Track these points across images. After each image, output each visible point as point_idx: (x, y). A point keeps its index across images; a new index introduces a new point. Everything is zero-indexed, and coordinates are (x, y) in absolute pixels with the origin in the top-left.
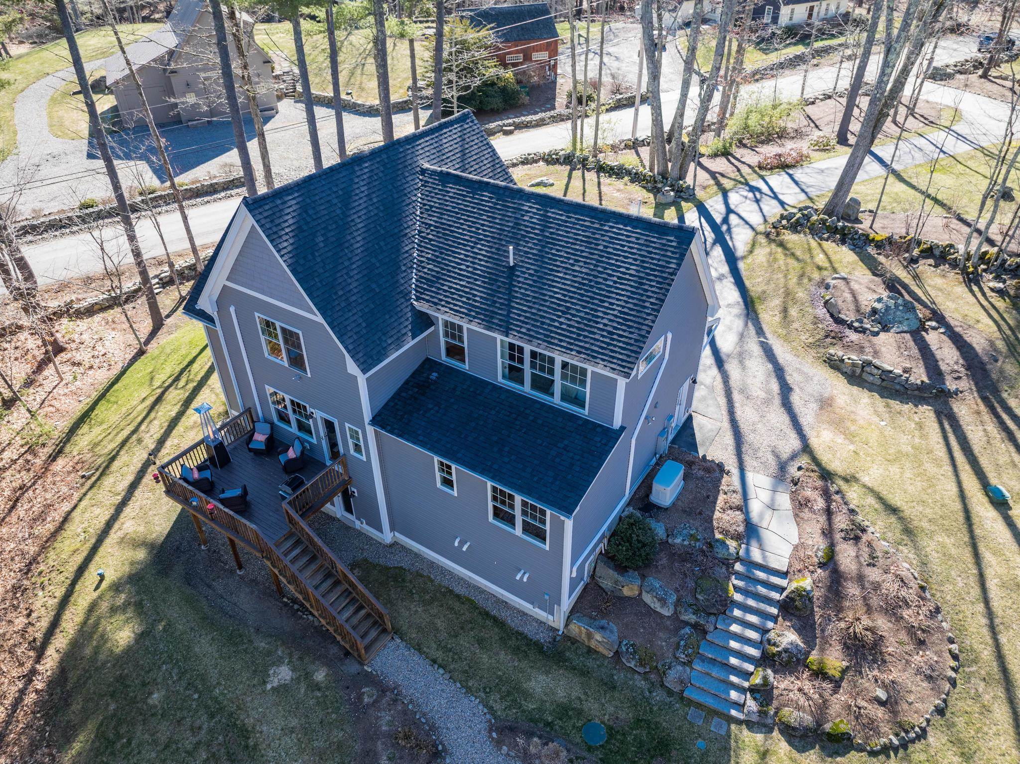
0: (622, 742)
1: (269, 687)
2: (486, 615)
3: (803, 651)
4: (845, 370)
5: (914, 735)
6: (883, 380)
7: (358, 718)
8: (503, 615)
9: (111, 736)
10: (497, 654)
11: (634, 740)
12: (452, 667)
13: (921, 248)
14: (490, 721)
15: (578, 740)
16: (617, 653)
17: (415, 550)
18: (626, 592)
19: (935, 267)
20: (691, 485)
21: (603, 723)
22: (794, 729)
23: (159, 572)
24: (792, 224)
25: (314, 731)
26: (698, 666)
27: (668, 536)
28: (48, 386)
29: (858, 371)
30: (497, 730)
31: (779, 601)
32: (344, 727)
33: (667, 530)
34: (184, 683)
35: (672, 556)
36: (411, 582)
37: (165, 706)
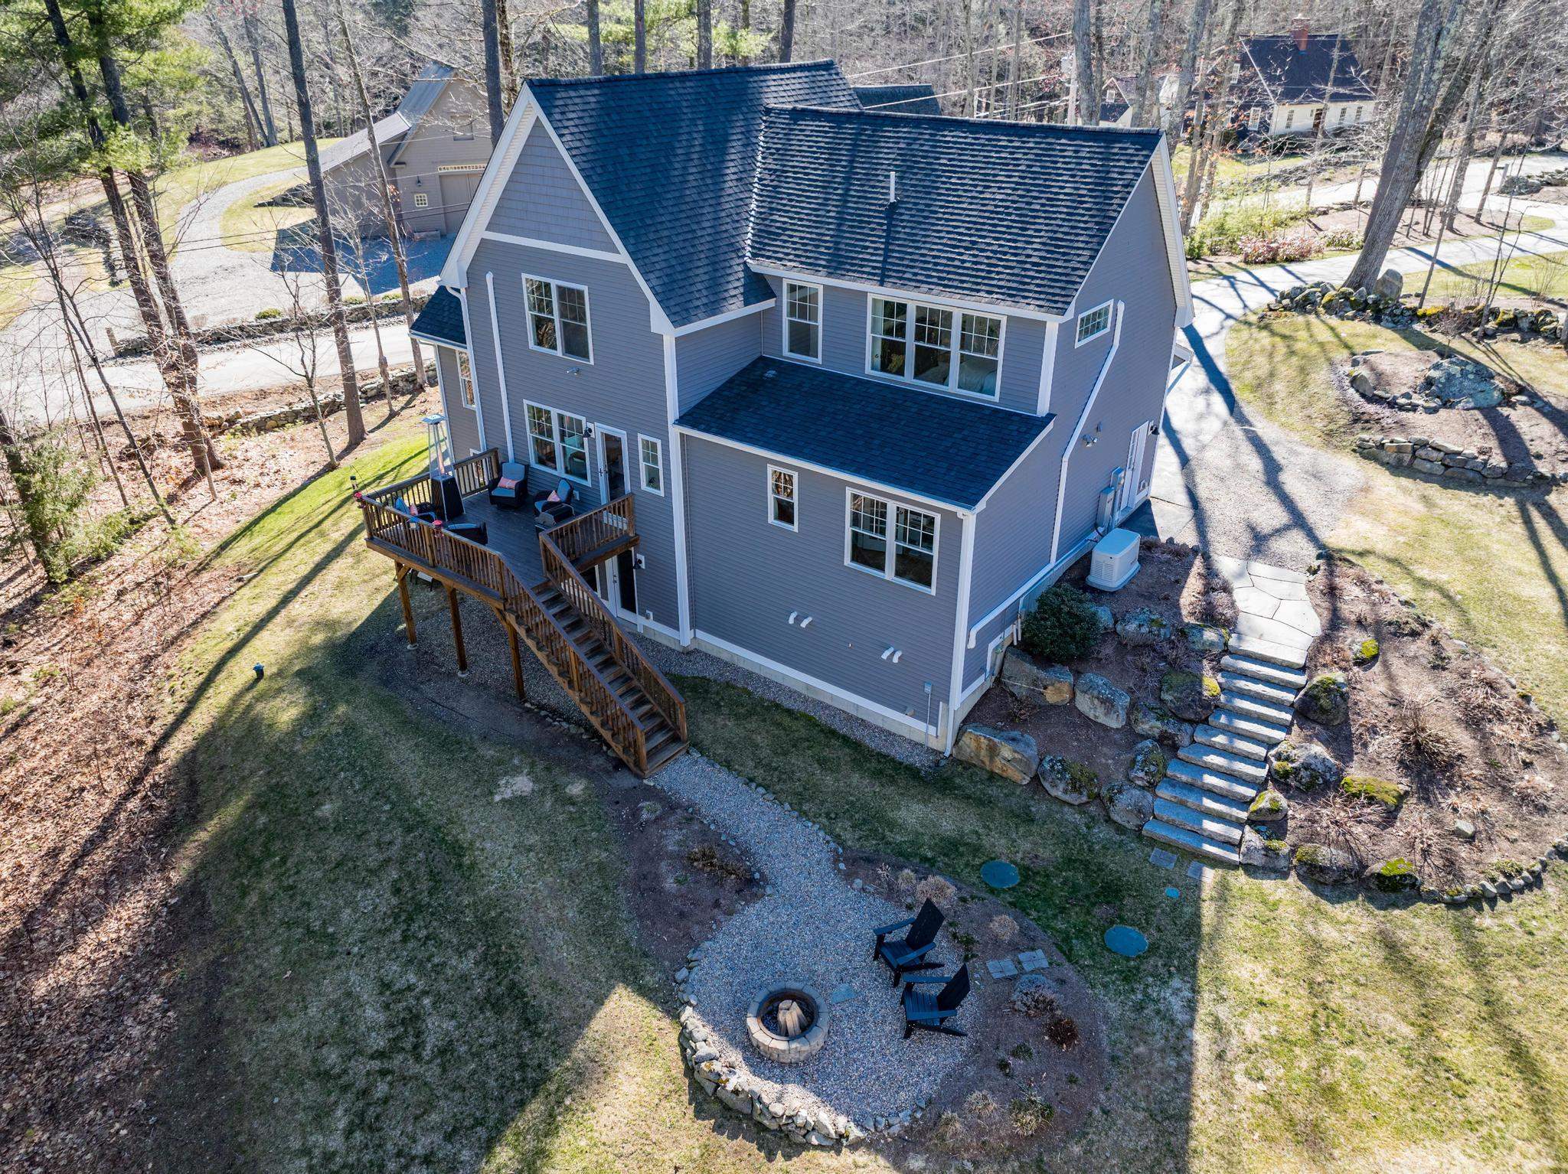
0: (1045, 885)
1: (497, 798)
2: (833, 733)
3: (1334, 770)
4: (1386, 459)
5: (1522, 882)
6: (1447, 467)
7: (631, 838)
8: (858, 734)
9: (258, 854)
10: (848, 776)
11: (1064, 883)
12: (778, 788)
13: (1500, 319)
14: (836, 850)
15: (974, 879)
16: (1036, 779)
17: (725, 657)
18: (1051, 696)
19: (1522, 342)
20: (1149, 569)
21: (1015, 863)
22: (1323, 870)
23: (342, 673)
24: (1297, 303)
25: (564, 850)
26: (1164, 792)
27: (1116, 622)
28: (194, 505)
29: (1407, 458)
30: (846, 861)
31: (1292, 705)
32: (610, 847)
33: (1114, 615)
34: (370, 793)
35: (1122, 646)
36: (718, 693)
37: (341, 819)
